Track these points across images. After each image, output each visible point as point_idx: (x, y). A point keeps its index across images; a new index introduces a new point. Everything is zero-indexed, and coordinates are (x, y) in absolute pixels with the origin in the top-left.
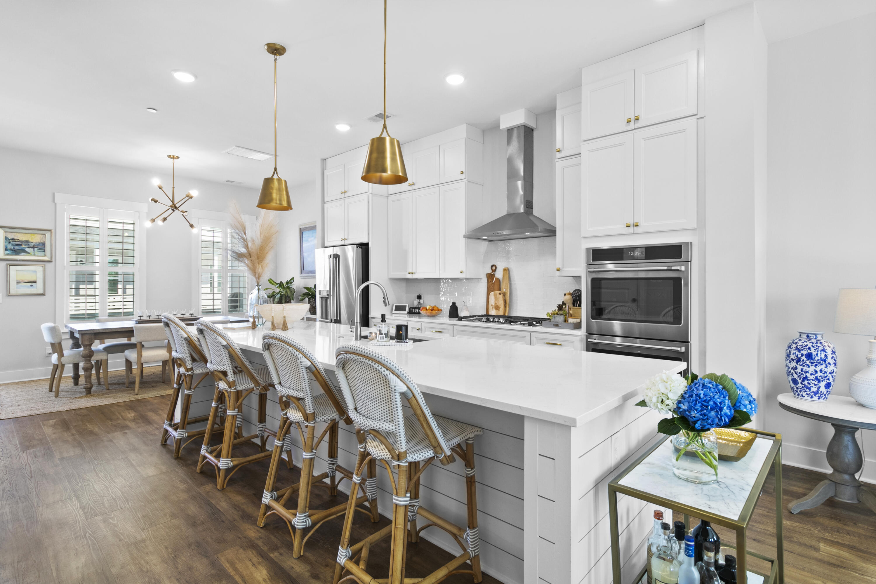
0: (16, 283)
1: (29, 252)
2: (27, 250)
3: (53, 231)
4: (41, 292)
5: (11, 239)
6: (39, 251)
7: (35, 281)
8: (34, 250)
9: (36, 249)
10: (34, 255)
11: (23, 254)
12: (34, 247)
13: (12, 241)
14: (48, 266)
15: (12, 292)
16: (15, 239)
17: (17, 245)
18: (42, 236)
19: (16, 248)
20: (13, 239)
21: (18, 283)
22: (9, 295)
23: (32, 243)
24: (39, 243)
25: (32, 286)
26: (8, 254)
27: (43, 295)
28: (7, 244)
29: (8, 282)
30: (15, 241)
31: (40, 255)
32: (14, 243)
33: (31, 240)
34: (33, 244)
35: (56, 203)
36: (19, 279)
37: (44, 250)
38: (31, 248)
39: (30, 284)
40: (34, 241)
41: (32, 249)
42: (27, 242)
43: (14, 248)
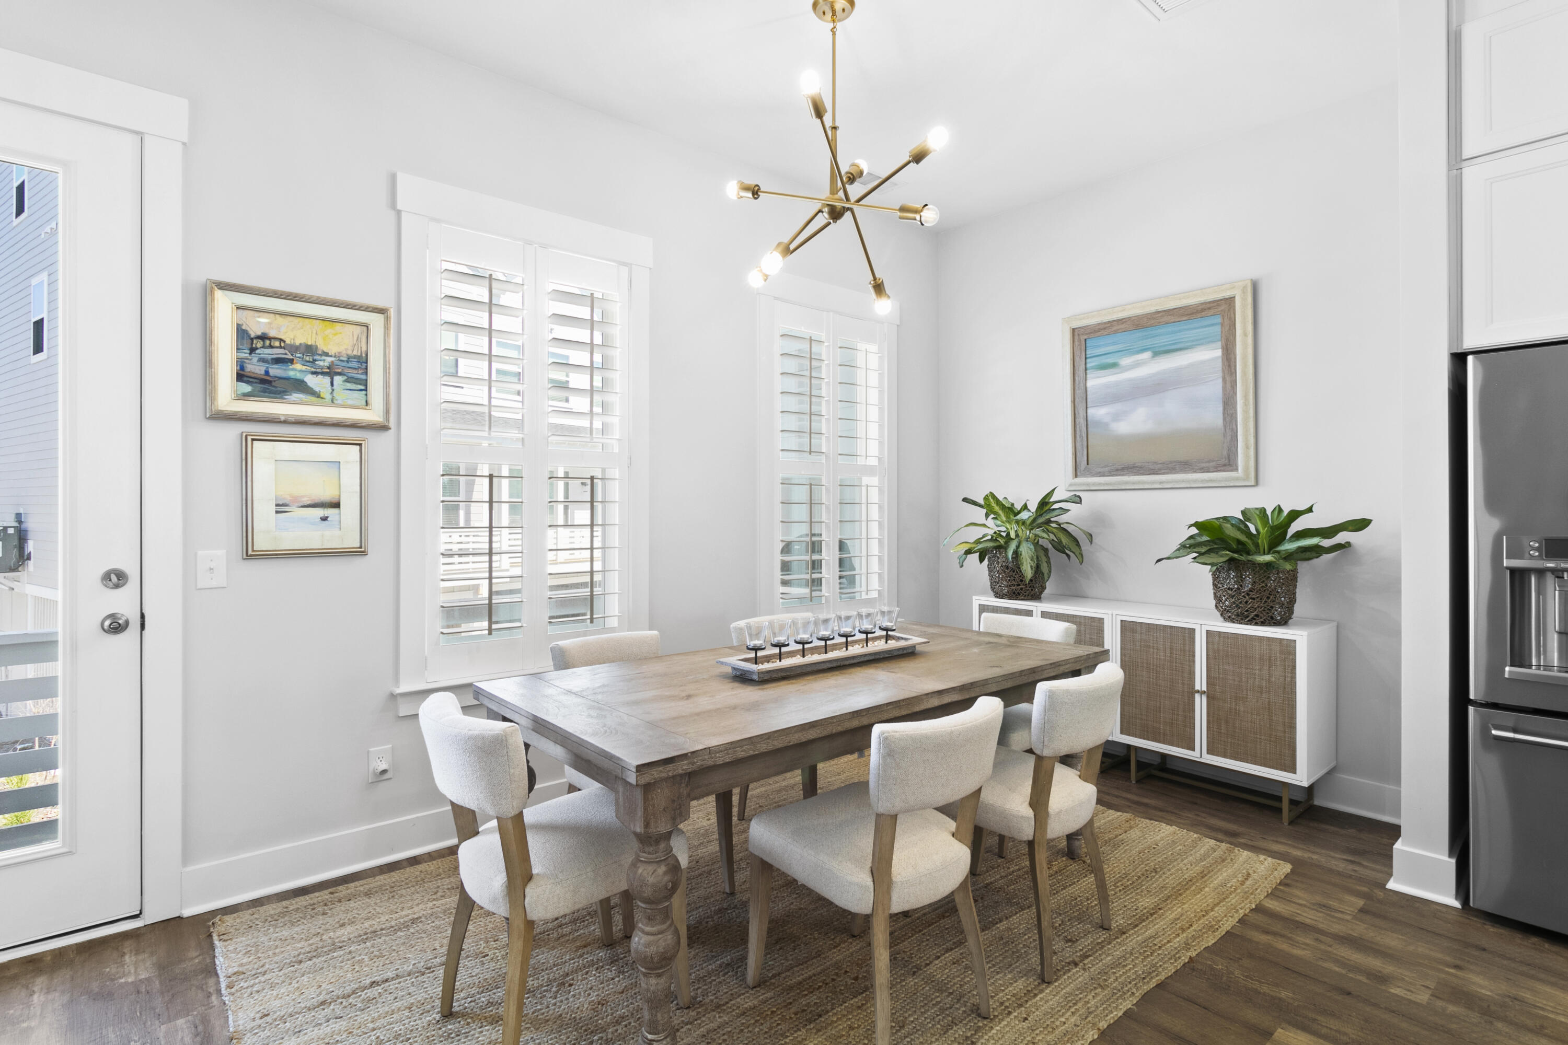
0: (274, 508)
1: (317, 389)
2: (311, 381)
3: (392, 313)
4: (353, 542)
5: (259, 337)
6: (349, 386)
7: (335, 500)
8: (332, 384)
9: (338, 380)
10: (332, 401)
11: (296, 396)
12: (330, 372)
13: (259, 344)
14: (377, 443)
15: (261, 543)
16: (270, 339)
17: (278, 361)
18: (358, 330)
19: (275, 371)
20: (263, 337)
21: (281, 508)
22: (250, 555)
23: (327, 354)
24: (349, 359)
25: (324, 519)
26: (246, 396)
27: (360, 552)
28: (245, 354)
29: (247, 503)
30: (271, 347)
31: (350, 402)
32: (268, 353)
33: (322, 346)
34: (329, 359)
35: (399, 213)
36: (287, 492)
37: (365, 383)
38: (323, 373)
39: (320, 512)
40: (333, 350)
41: (327, 380)
42: (310, 350)
43: (267, 373)
